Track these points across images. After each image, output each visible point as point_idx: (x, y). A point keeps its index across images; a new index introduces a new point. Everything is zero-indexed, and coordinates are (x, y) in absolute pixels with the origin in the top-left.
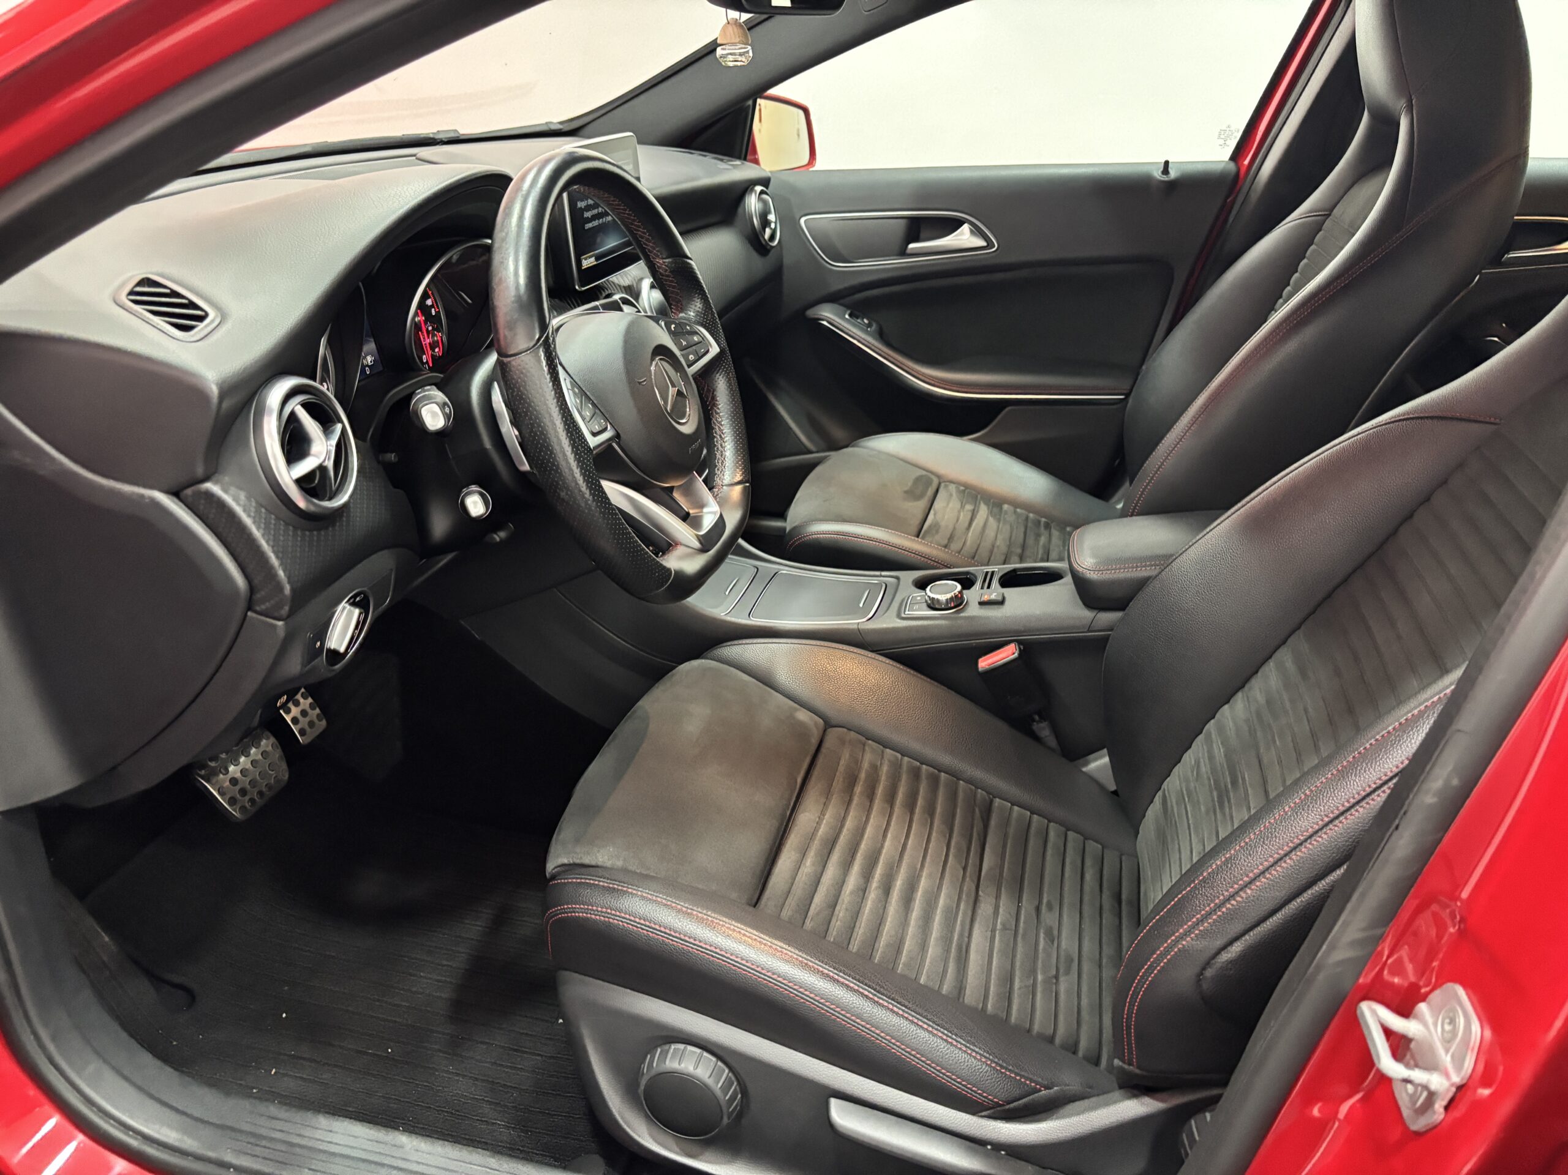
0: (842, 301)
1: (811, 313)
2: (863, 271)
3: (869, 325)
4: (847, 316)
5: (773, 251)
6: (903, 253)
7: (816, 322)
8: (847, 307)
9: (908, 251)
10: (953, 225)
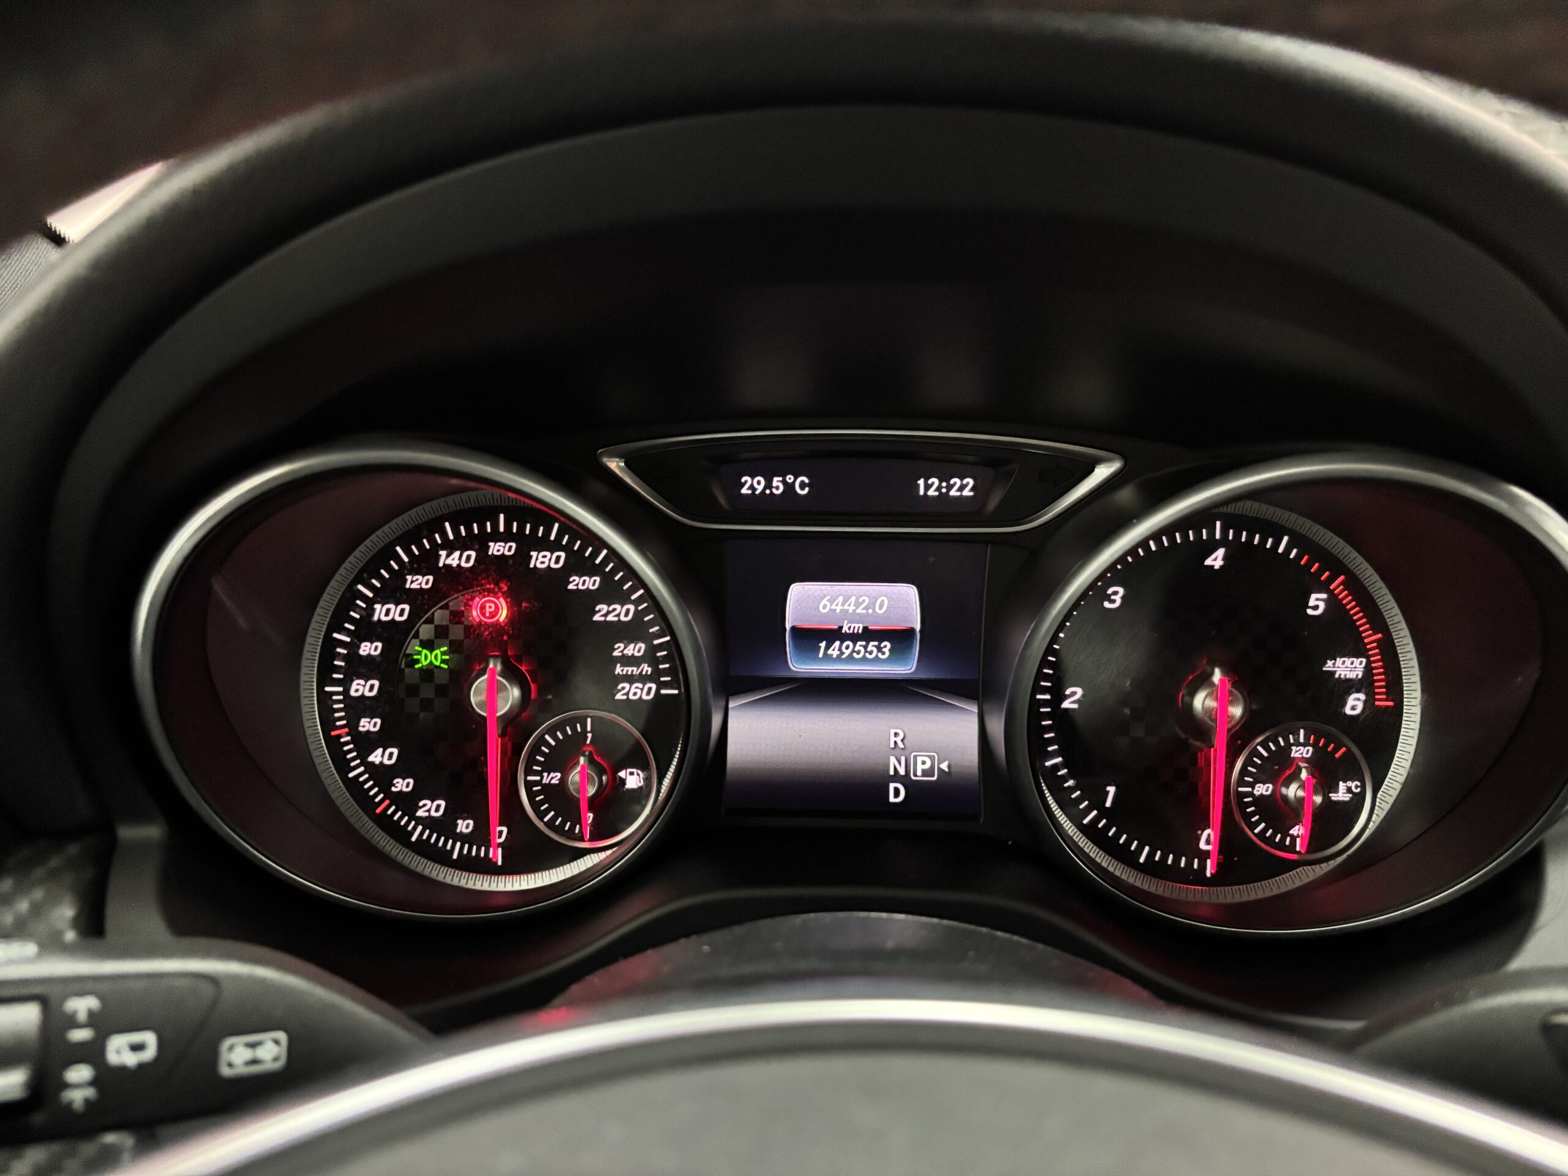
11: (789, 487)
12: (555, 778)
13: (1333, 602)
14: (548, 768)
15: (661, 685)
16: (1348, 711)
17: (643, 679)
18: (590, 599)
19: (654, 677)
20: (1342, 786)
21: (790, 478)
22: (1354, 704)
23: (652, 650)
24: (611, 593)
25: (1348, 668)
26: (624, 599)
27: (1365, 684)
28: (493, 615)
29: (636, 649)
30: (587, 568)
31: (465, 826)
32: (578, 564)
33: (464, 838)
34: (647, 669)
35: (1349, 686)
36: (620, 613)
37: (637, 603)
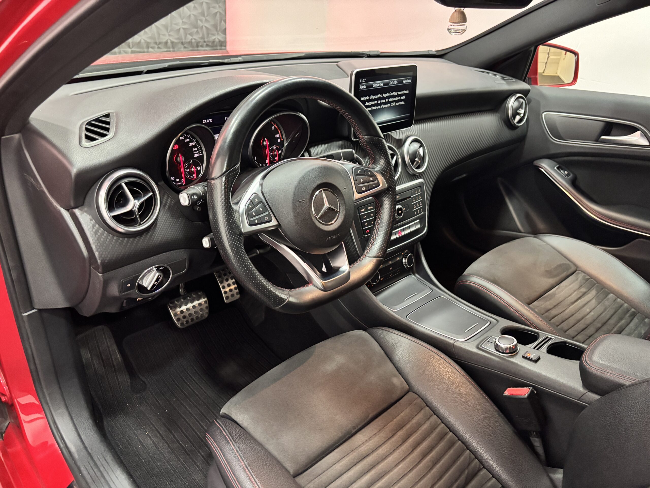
0: (556, 160)
1: (536, 163)
2: (573, 146)
3: (568, 175)
4: (555, 168)
5: (518, 129)
6: (597, 140)
7: (537, 169)
8: (558, 163)
9: (600, 140)
10: (633, 130)
11: (209, 121)
12: (188, 170)
13: (275, 127)
14: (187, 169)
15: (200, 154)
16: (279, 142)
17: (197, 153)
18: (188, 143)
19: (199, 153)
20: (279, 151)
21: (209, 120)
22: (279, 140)
23: (198, 149)
24: (191, 141)
25: (278, 136)
26: (193, 142)
27: (280, 138)
28: (176, 147)
29: (196, 149)
30: (188, 138)
31: (178, 180)
32: (186, 138)
33: (178, 182)
34: (198, 152)
35: (278, 138)
36: (193, 144)
37: (195, 142)
